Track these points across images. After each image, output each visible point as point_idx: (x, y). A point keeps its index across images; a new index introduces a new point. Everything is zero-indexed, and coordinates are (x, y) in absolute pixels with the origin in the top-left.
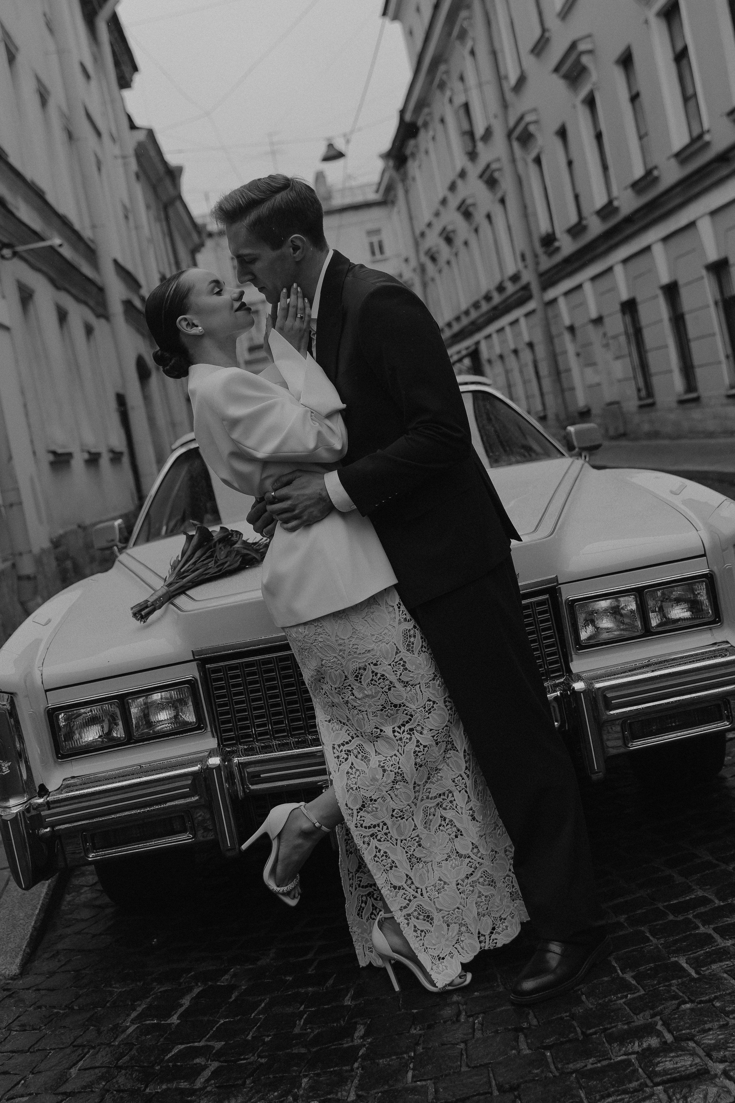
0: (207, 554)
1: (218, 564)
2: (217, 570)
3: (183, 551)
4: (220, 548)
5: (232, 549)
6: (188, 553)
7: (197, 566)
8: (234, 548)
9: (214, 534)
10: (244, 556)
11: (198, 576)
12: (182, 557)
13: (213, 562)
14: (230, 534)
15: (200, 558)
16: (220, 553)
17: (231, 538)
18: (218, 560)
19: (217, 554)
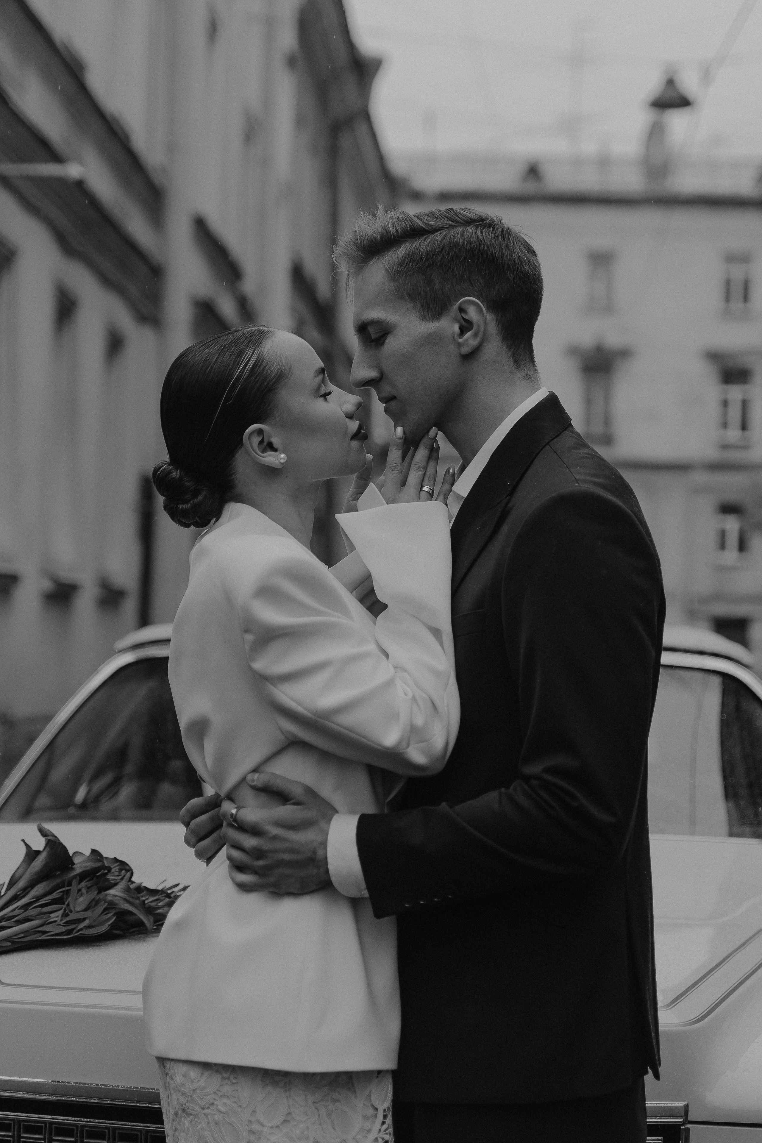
0: (55, 895)
1: (68, 919)
2: (63, 929)
3: (12, 877)
4: (79, 890)
5: (102, 896)
6: (21, 884)
7: (30, 912)
8: (106, 895)
9: (77, 860)
10: (122, 914)
11: (26, 933)
12: (8, 890)
13: (60, 913)
14: (104, 867)
15: (38, 898)
16: (77, 899)
17: (106, 874)
18: (71, 911)
19: (70, 899)
